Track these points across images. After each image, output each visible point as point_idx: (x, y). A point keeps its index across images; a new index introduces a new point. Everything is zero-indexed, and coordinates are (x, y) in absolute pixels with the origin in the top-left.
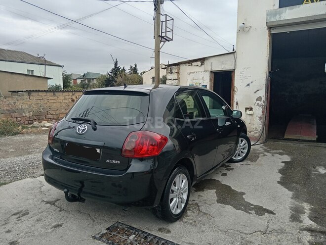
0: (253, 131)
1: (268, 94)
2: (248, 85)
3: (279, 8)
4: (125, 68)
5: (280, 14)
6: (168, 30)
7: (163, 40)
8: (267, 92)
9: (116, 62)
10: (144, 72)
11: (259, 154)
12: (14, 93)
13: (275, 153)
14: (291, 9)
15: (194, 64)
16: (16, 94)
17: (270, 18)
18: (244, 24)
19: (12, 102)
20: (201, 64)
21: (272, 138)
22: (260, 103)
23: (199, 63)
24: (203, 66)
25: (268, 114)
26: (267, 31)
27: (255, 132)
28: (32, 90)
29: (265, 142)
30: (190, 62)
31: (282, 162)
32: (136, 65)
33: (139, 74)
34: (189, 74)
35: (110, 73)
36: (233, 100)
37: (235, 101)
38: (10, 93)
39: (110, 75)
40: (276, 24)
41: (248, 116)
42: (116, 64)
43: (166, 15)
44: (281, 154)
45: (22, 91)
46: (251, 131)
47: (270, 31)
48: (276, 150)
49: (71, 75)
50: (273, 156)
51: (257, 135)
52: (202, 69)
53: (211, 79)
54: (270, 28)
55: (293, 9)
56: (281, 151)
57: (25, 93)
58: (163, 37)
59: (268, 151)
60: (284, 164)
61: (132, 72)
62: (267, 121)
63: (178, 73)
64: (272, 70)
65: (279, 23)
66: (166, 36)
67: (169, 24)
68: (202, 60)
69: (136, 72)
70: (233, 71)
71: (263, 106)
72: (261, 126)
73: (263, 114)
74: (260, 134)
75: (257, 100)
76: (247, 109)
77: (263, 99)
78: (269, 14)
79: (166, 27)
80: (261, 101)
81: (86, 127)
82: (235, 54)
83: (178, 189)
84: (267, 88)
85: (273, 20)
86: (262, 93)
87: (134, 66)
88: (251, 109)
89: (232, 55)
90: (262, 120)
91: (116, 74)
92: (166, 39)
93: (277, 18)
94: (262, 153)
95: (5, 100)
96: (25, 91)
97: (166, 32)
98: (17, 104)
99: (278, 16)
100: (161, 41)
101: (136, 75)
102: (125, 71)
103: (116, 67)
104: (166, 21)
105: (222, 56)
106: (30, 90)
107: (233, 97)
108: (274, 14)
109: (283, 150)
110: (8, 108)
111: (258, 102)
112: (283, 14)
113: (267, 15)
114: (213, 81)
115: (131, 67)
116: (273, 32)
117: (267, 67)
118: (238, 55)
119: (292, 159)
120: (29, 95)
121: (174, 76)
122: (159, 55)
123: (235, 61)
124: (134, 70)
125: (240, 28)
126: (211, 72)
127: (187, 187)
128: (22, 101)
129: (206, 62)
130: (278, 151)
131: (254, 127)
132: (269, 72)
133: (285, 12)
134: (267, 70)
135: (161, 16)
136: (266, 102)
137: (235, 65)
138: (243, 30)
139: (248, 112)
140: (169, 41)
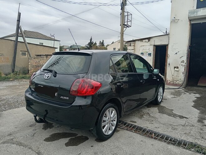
0: (179, 81)
1: (188, 59)
2: (176, 53)
3: (197, 9)
4: (97, 43)
5: (197, 12)
6: (129, 21)
7: (125, 26)
8: (187, 58)
9: (91, 39)
10: (108, 45)
11: (182, 93)
12: (38, 56)
13: (191, 93)
14: (203, 9)
15: (144, 41)
16: (39, 56)
17: (191, 15)
18: (175, 18)
19: (38, 61)
20: (148, 41)
21: (190, 85)
22: (183, 64)
23: (147, 40)
24: (149, 42)
25: (188, 71)
26: (189, 22)
27: (180, 81)
28: (48, 54)
29: (185, 87)
30: (142, 40)
31: (195, 97)
32: (103, 41)
33: (105, 46)
34: (141, 47)
35: (87, 46)
36: (167, 62)
37: (168, 63)
38: (36, 56)
39: (87, 47)
40: (194, 18)
41: (176, 71)
42: (91, 40)
43: (128, 12)
44: (195, 93)
45: (43, 55)
46: (177, 81)
47: (190, 22)
48: (192, 91)
49: (63, 46)
50: (190, 94)
51: (181, 83)
52: (149, 44)
53: (154, 50)
54: (190, 20)
55: (205, 9)
56: (195, 92)
57: (44, 56)
58: (125, 25)
59: (187, 92)
60: (196, 98)
61: (101, 45)
62: (187, 75)
63: (134, 46)
64: (191, 44)
65: (196, 18)
66: (127, 24)
67: (130, 17)
68: (149, 39)
69: (103, 45)
70: (168, 45)
71: (185, 66)
72: (183, 77)
73: (185, 71)
74: (183, 82)
75: (181, 62)
76: (175, 67)
77: (185, 62)
78: (190, 12)
79: (128, 19)
80: (184, 63)
81: (50, 75)
82: (169, 35)
83: (108, 119)
84: (188, 55)
85: (192, 16)
86: (185, 59)
87: (102, 41)
88: (178, 68)
89: (167, 36)
90: (184, 74)
91: (91, 46)
92: (127, 26)
93: (195, 15)
94: (183, 92)
95: (34, 60)
96: (44, 55)
97: (127, 22)
98: (40, 62)
99: (195, 13)
100: (124, 27)
101: (103, 47)
102: (96, 44)
103: (91, 42)
104: (128, 15)
105: (161, 36)
106: (47, 55)
107: (167, 60)
108: (193, 12)
109: (197, 91)
110: (36, 64)
111: (182, 63)
112: (199, 12)
113: (189, 13)
114: (155, 51)
115: (100, 42)
116: (192, 23)
117: (188, 43)
118: (171, 36)
119: (201, 96)
120: (47, 57)
121: (132, 48)
122: (123, 35)
123: (169, 39)
124: (102, 44)
125: (173, 20)
126: (154, 45)
127: (116, 115)
128: (43, 61)
129: (151, 40)
130: (193, 92)
131: (179, 78)
132: (189, 46)
133: (200, 11)
134: (188, 45)
135: (125, 13)
136: (187, 63)
137: (169, 42)
138: (174, 21)
139: (176, 69)
140: (129, 27)
